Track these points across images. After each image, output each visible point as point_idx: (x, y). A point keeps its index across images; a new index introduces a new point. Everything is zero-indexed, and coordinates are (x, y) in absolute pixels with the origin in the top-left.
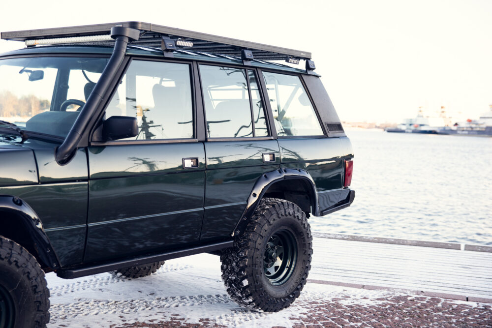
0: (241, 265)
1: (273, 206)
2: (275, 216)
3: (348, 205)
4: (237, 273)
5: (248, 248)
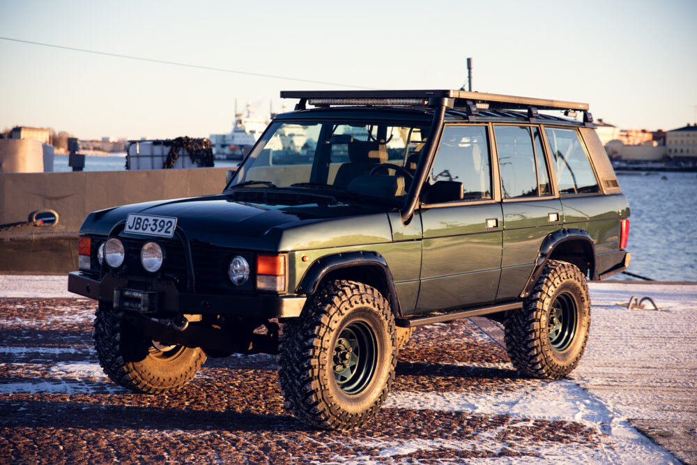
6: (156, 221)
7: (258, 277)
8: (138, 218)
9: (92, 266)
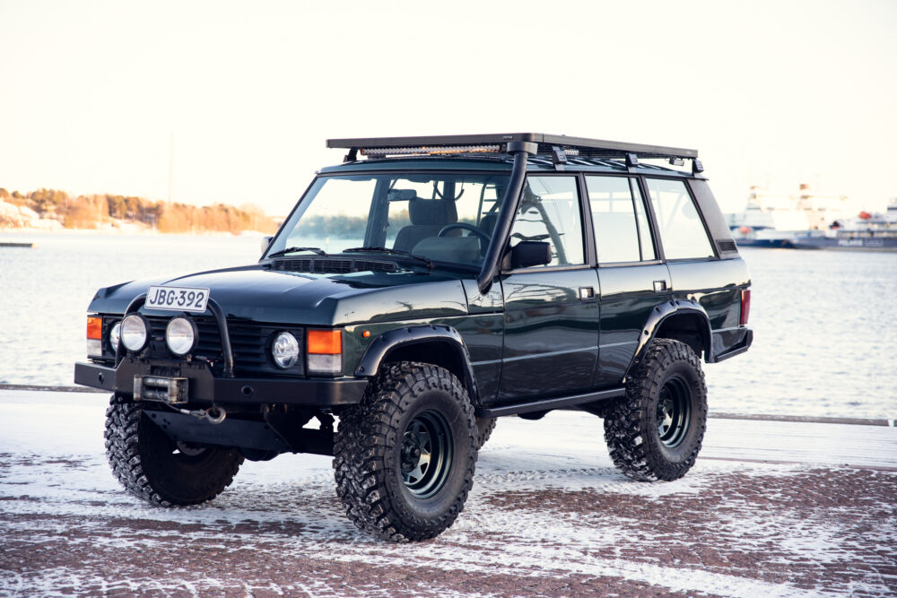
0: (633, 419)
1: (666, 347)
2: (668, 359)
3: (746, 350)
4: (627, 430)
5: (640, 397)
6: (184, 293)
7: (310, 356)
8: (162, 291)
9: (104, 352)
